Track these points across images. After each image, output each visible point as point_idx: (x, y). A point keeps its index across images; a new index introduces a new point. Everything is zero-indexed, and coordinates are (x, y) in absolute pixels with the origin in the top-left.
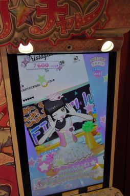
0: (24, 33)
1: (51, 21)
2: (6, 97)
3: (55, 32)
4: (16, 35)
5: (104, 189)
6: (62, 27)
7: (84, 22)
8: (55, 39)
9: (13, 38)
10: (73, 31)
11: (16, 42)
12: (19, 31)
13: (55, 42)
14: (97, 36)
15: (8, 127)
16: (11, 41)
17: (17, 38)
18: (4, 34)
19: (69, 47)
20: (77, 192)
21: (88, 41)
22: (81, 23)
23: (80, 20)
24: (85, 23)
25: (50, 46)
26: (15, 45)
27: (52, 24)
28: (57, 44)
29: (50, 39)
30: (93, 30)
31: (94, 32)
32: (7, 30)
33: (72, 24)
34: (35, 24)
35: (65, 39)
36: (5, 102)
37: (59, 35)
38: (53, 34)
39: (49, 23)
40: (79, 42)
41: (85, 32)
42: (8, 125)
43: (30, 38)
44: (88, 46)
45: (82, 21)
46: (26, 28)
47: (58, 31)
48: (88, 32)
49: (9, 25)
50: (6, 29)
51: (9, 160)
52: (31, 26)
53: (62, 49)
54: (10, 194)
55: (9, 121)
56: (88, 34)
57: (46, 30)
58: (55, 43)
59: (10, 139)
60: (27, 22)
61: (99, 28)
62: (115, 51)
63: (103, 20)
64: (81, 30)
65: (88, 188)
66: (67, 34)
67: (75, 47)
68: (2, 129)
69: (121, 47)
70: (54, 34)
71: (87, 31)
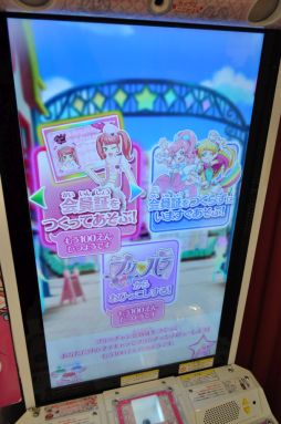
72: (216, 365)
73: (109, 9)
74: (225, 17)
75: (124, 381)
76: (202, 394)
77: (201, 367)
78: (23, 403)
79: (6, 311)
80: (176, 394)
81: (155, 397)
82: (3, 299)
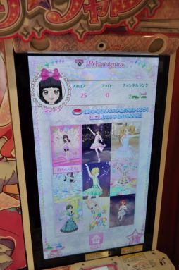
0: (37, 21)
1: (77, 4)
2: (11, 114)
3: (82, 21)
4: (27, 22)
5: (145, 253)
6: (93, 13)
7: (124, 7)
8: (81, 31)
9: (22, 27)
10: (107, 20)
11: (25, 33)
12: (31, 17)
13: (81, 35)
14: (142, 30)
15: (12, 157)
16: (19, 32)
17: (28, 27)
18: (9, 21)
19: (101, 46)
20: (106, 254)
21: (129, 38)
22: (120, 8)
23: (118, 4)
24: (126, 8)
25: (74, 44)
26: (24, 38)
27: (77, 8)
28: (85, 39)
29: (74, 31)
30: (136, 20)
31: (138, 23)
32: (14, 15)
33: (106, 9)
34: (53, 7)
35: (96, 31)
36: (10, 121)
37: (88, 25)
38: (78, 24)
39: (74, 6)
40: (116, 38)
41: (124, 22)
42: (13, 154)
43: (45, 28)
44: (129, 45)
45: (120, 5)
46: (40, 12)
47: (86, 19)
48: (129, 23)
49: (16, 7)
50: (11, 13)
51: (13, 203)
52: (48, 11)
53: (92, 48)
54: (13, 251)
56: (130, 26)
57: (68, 17)
58: (81, 37)
60: (41, 3)
61: (146, 18)
62: (168, 53)
63: (152, 6)
64: (120, 19)
65: (122, 249)
66: (99, 24)
67: (110, 45)
68: (5, 159)
69: (177, 47)
70: (81, 24)
71: (127, 20)
72: (144, 250)
73: (77, 50)
74: (136, 51)
75: (87, 257)
76: (135, 267)
77: (135, 251)
78: (27, 268)
79: (20, 209)
80: (119, 266)
81: (106, 267)
82: (19, 201)
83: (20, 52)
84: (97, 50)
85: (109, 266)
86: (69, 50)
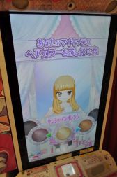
15: (2, 96)
19: (71, 6)
20: (70, 155)
25: (49, 3)
42: (2, 93)
44: (92, 6)
53: (63, 7)
55: (3, 89)
59: (5, 108)
65: (81, 151)
67: (77, 5)
83: (4, 10)
84: (67, 10)
85: (73, 163)
86: (45, 9)
